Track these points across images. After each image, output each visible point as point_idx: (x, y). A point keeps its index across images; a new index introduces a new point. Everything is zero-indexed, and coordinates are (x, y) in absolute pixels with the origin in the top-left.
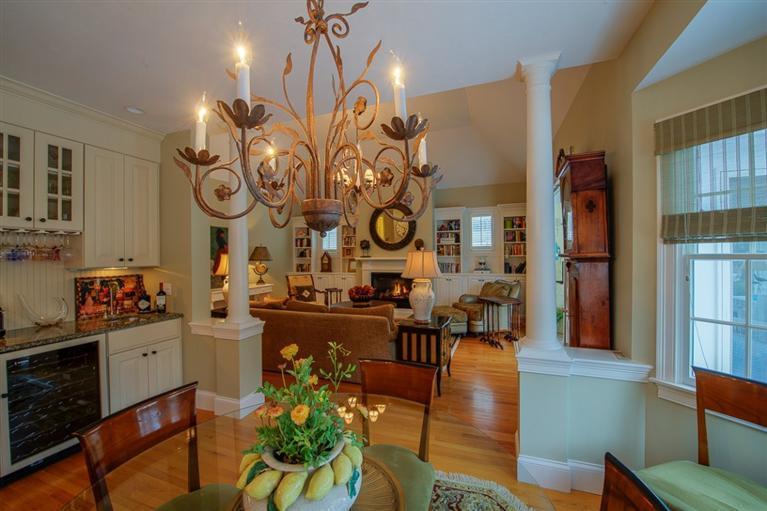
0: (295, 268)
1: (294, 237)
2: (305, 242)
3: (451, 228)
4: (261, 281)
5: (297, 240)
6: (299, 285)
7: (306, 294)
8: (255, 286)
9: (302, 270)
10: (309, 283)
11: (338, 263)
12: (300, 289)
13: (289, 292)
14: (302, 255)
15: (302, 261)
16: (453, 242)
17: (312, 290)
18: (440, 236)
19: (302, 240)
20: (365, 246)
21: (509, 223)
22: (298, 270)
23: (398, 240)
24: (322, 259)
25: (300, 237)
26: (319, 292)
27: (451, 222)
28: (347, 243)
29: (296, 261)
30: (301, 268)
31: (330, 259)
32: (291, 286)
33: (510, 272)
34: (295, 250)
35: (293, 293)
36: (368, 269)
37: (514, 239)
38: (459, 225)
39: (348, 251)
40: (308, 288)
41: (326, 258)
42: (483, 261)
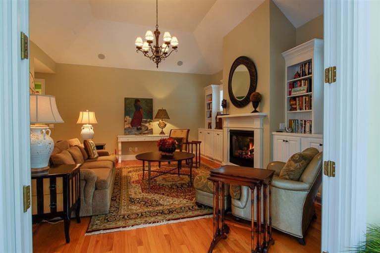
1: (206, 103)
4: (162, 132)
8: (159, 135)
16: (306, 92)
18: (293, 86)
24: (216, 118)
34: (206, 112)
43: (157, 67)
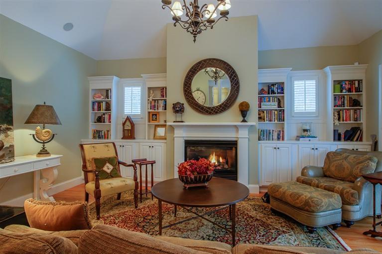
0: (91, 136)
1: (91, 100)
2: (104, 105)
3: (273, 92)
4: (44, 152)
5: (93, 103)
6: (98, 156)
7: (108, 168)
8: (34, 158)
9: (99, 137)
10: (111, 154)
11: (143, 129)
12: (100, 162)
13: (84, 167)
14: (100, 120)
15: (99, 126)
16: (276, 107)
17: (116, 162)
18: (261, 100)
19: (99, 103)
20: (178, 109)
21: (338, 86)
22: (94, 137)
23: (216, 103)
24: (124, 124)
25: (98, 99)
26: (124, 164)
27: (273, 85)
28: (153, 107)
29: (92, 126)
30: (98, 135)
31: (132, 125)
32: (87, 158)
33: (339, 139)
34: (91, 115)
35: (89, 169)
36: (181, 136)
37: (343, 105)
38: (282, 89)
39: (153, 116)
40: (110, 160)
41: (128, 123)
42: (307, 128)
43: (195, 41)
